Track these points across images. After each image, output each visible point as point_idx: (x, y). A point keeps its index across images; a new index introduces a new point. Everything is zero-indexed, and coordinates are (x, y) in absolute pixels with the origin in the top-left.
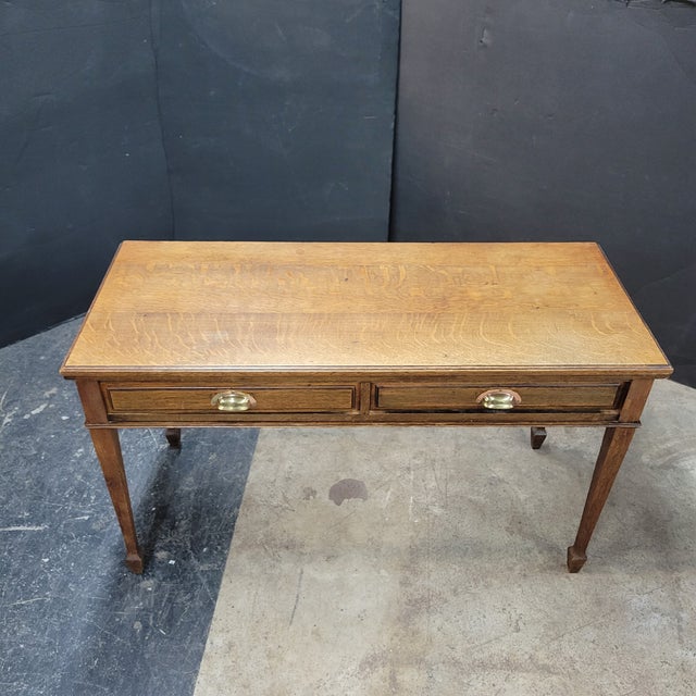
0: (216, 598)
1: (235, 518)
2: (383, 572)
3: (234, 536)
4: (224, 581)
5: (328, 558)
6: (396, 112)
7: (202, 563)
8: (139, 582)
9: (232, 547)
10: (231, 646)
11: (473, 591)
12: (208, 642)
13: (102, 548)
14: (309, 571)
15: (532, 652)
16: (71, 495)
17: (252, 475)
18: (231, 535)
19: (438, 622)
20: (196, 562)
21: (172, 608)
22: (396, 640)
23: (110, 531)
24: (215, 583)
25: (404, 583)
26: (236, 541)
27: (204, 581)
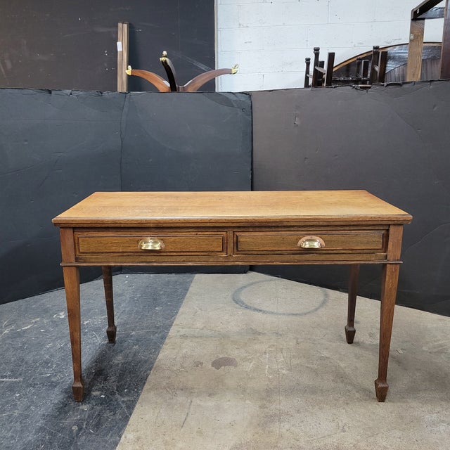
0: (131, 414)
1: (147, 376)
2: (248, 402)
3: (146, 384)
4: (137, 406)
5: (210, 395)
6: (252, 169)
7: (123, 397)
8: (79, 406)
9: (144, 389)
10: (138, 439)
11: (311, 410)
12: (123, 436)
13: (56, 389)
14: (196, 401)
15: (355, 443)
16: (40, 364)
17: (161, 356)
18: (144, 383)
19: (287, 426)
20: (119, 396)
21: (100, 419)
22: (256, 436)
23: (63, 382)
24: (131, 407)
25: (262, 407)
26: (147, 386)
27: (124, 406)
